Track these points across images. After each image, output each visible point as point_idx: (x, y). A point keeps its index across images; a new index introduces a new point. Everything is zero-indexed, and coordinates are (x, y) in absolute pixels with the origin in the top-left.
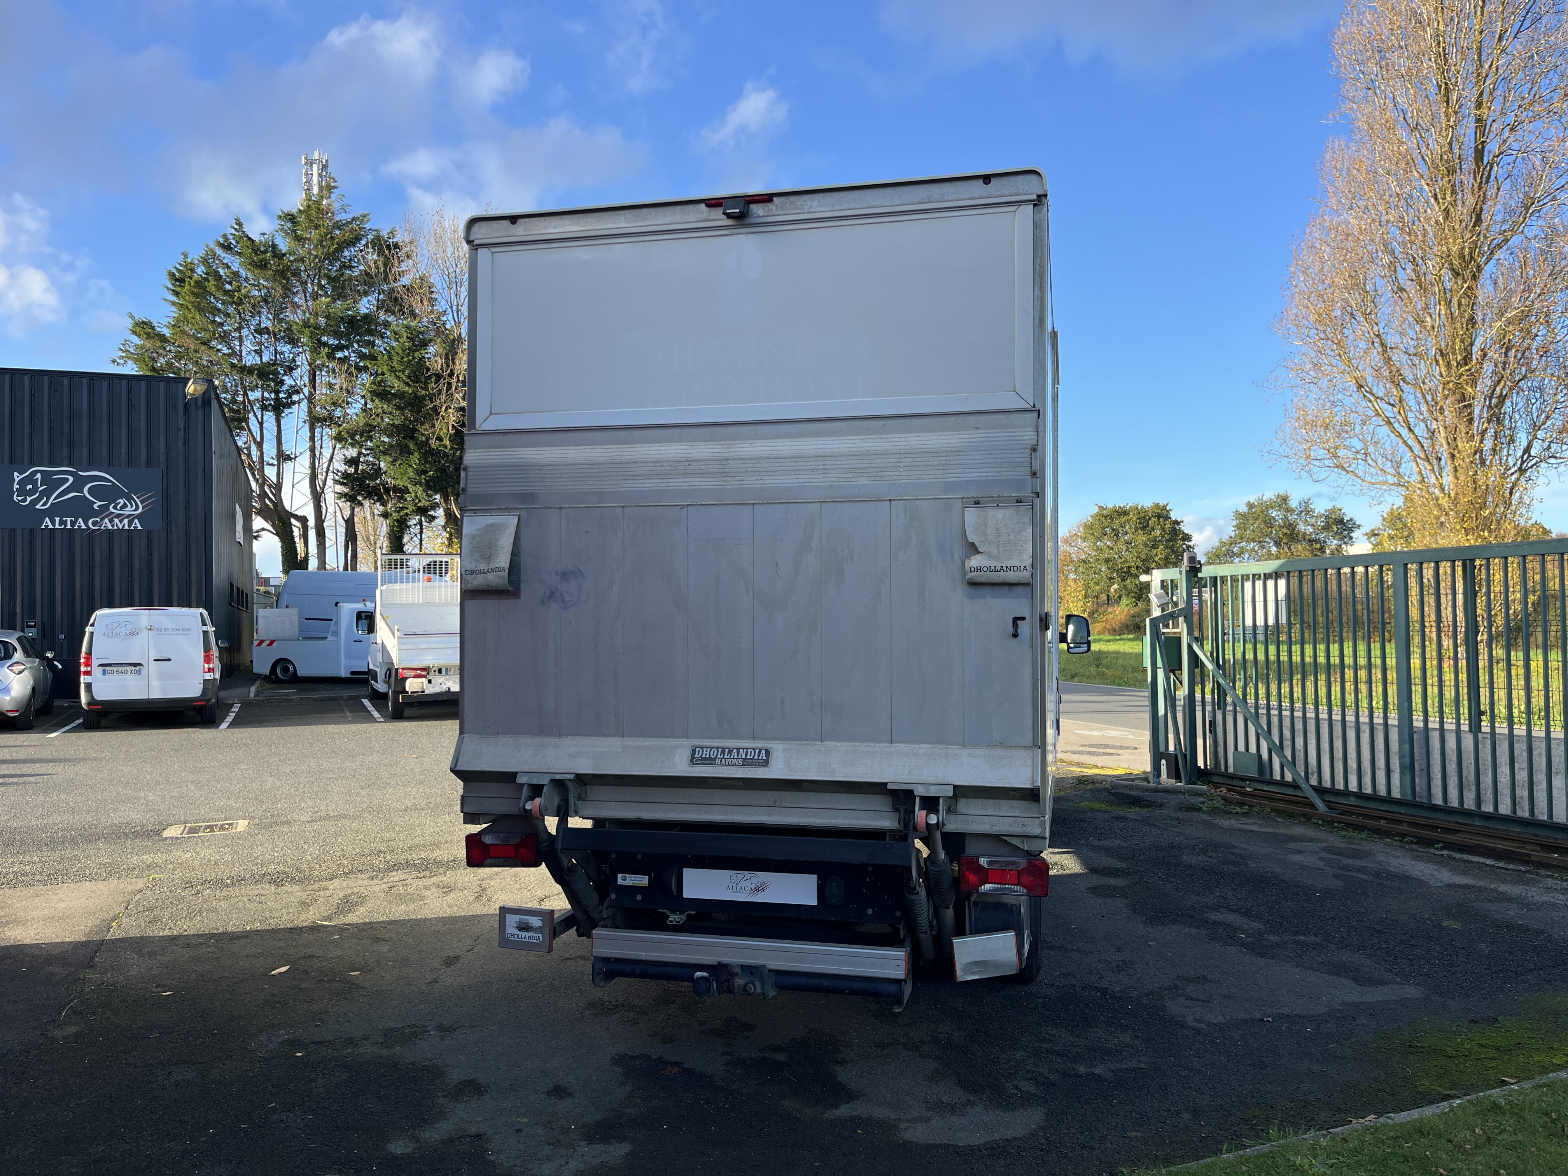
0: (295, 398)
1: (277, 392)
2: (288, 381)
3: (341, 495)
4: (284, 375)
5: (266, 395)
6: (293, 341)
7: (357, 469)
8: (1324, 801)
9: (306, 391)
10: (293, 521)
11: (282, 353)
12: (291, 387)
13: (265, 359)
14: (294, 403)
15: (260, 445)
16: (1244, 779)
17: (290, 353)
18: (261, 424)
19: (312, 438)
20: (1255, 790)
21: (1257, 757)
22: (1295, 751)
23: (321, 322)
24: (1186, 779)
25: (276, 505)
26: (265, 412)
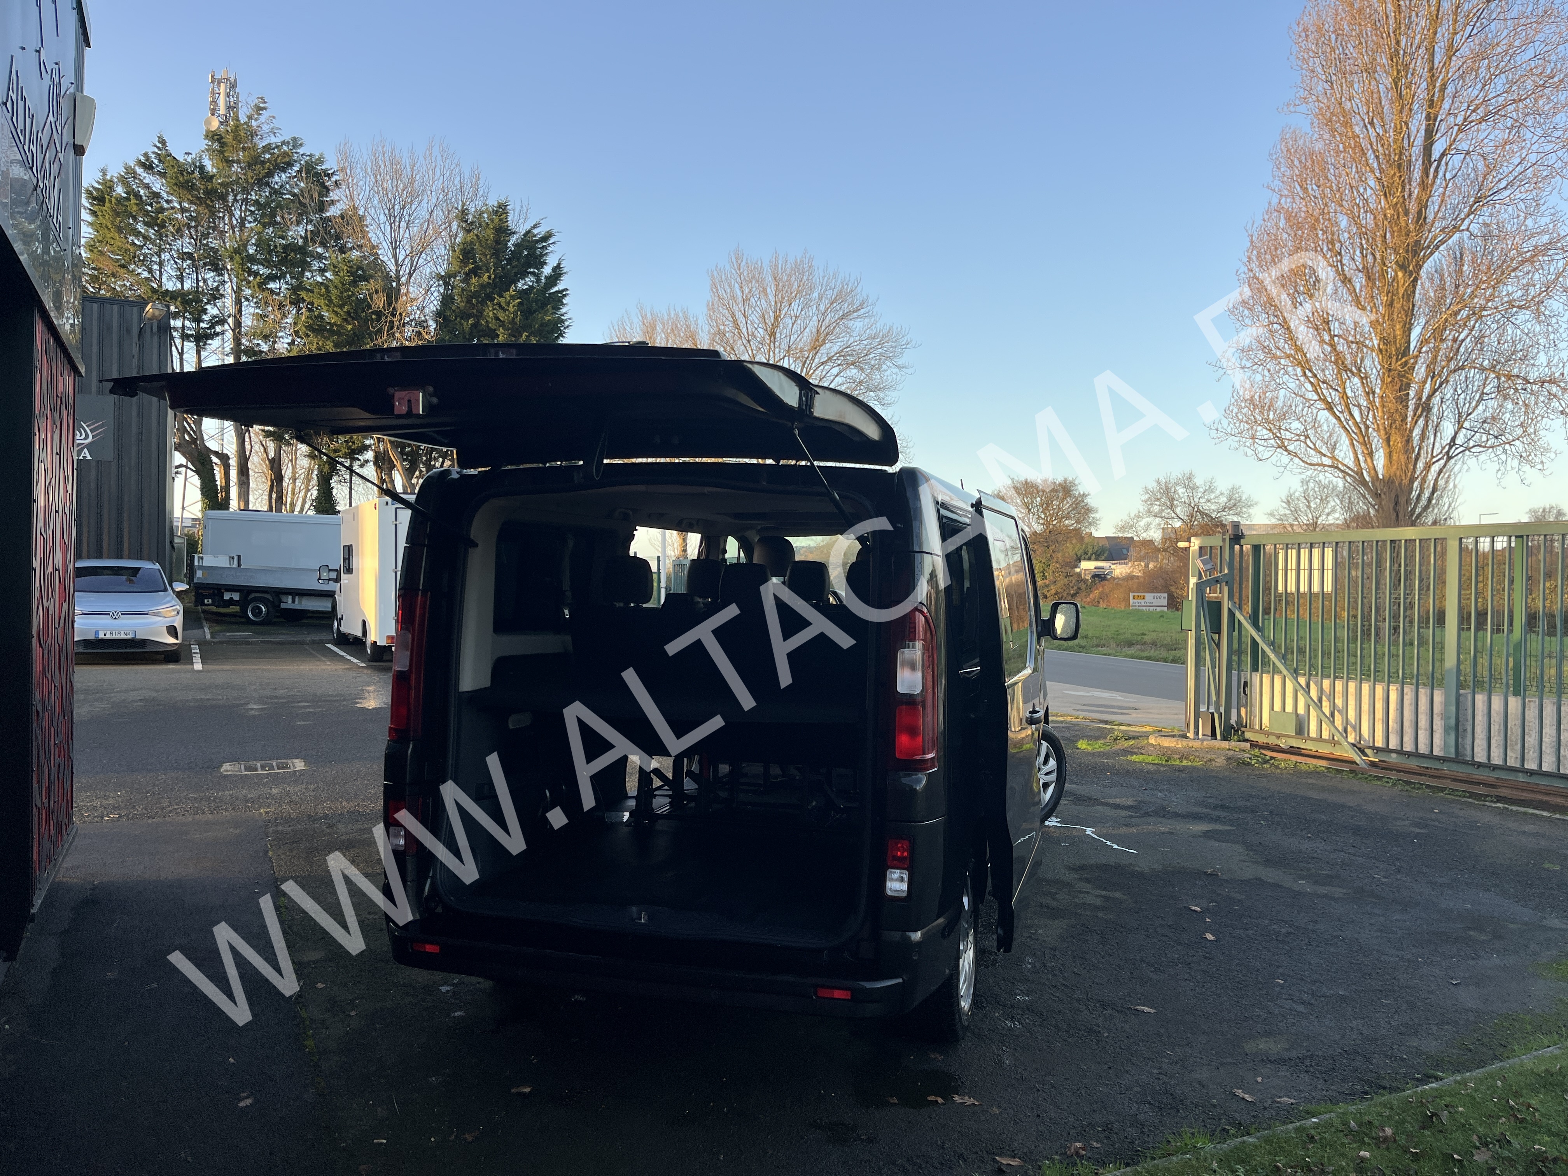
1: (199, 320)
3: (267, 435)
5: (188, 324)
8: (1364, 757)
10: (214, 459)
11: (205, 281)
14: (218, 334)
16: (1279, 737)
17: (214, 281)
18: (181, 354)
20: (1290, 747)
21: (1295, 716)
22: (1333, 711)
23: (251, 249)
24: (1219, 736)
25: (196, 440)
26: (186, 343)
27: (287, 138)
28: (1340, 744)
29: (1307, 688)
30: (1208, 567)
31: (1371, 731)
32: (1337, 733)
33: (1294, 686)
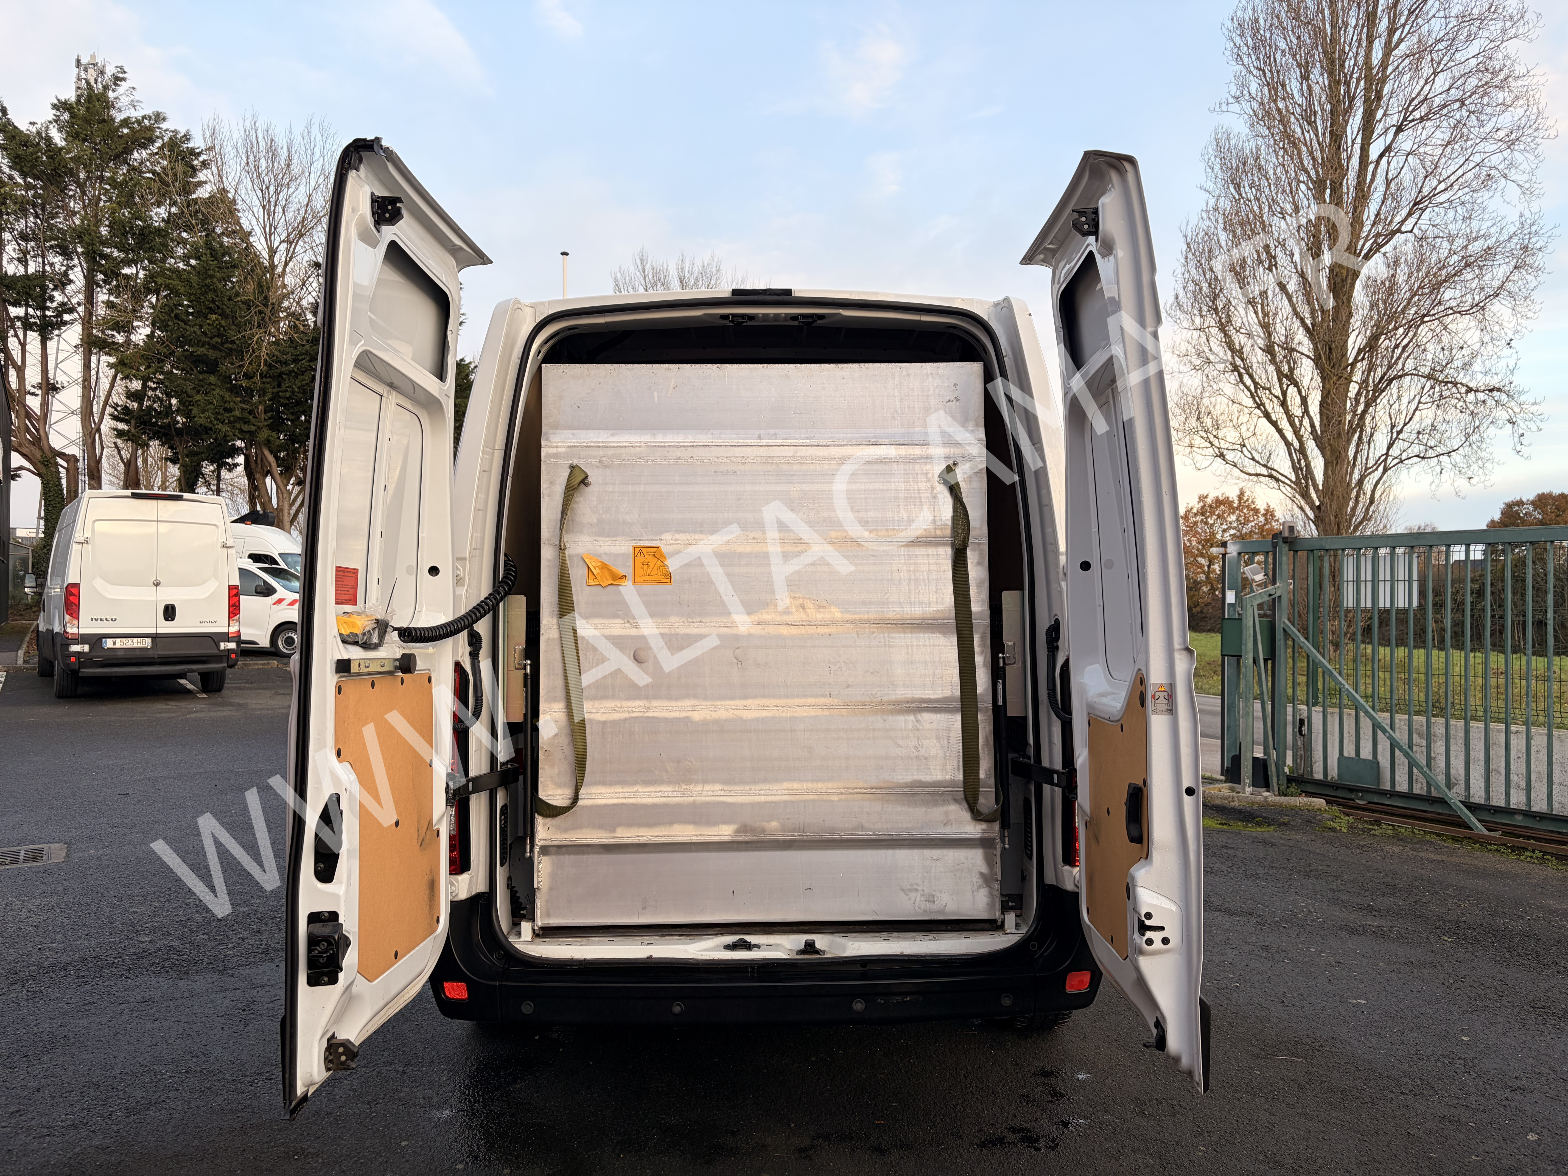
0: (66, 317)
1: (44, 308)
2: (58, 297)
3: (120, 434)
4: (53, 290)
5: (31, 311)
6: (66, 253)
7: (141, 404)
8: (1479, 820)
9: (81, 309)
10: (60, 461)
11: (52, 265)
12: (63, 304)
13: (31, 270)
14: (65, 323)
15: (21, 370)
16: (1352, 790)
17: (62, 265)
18: (23, 345)
19: (87, 366)
20: (1369, 803)
21: (1374, 764)
22: (1429, 759)
23: (104, 231)
24: (1276, 788)
25: (40, 440)
26: (28, 333)
27: (148, 112)
28: (1442, 802)
29: (1391, 728)
30: (1259, 577)
31: (1482, 785)
32: (1438, 787)
33: (1373, 725)
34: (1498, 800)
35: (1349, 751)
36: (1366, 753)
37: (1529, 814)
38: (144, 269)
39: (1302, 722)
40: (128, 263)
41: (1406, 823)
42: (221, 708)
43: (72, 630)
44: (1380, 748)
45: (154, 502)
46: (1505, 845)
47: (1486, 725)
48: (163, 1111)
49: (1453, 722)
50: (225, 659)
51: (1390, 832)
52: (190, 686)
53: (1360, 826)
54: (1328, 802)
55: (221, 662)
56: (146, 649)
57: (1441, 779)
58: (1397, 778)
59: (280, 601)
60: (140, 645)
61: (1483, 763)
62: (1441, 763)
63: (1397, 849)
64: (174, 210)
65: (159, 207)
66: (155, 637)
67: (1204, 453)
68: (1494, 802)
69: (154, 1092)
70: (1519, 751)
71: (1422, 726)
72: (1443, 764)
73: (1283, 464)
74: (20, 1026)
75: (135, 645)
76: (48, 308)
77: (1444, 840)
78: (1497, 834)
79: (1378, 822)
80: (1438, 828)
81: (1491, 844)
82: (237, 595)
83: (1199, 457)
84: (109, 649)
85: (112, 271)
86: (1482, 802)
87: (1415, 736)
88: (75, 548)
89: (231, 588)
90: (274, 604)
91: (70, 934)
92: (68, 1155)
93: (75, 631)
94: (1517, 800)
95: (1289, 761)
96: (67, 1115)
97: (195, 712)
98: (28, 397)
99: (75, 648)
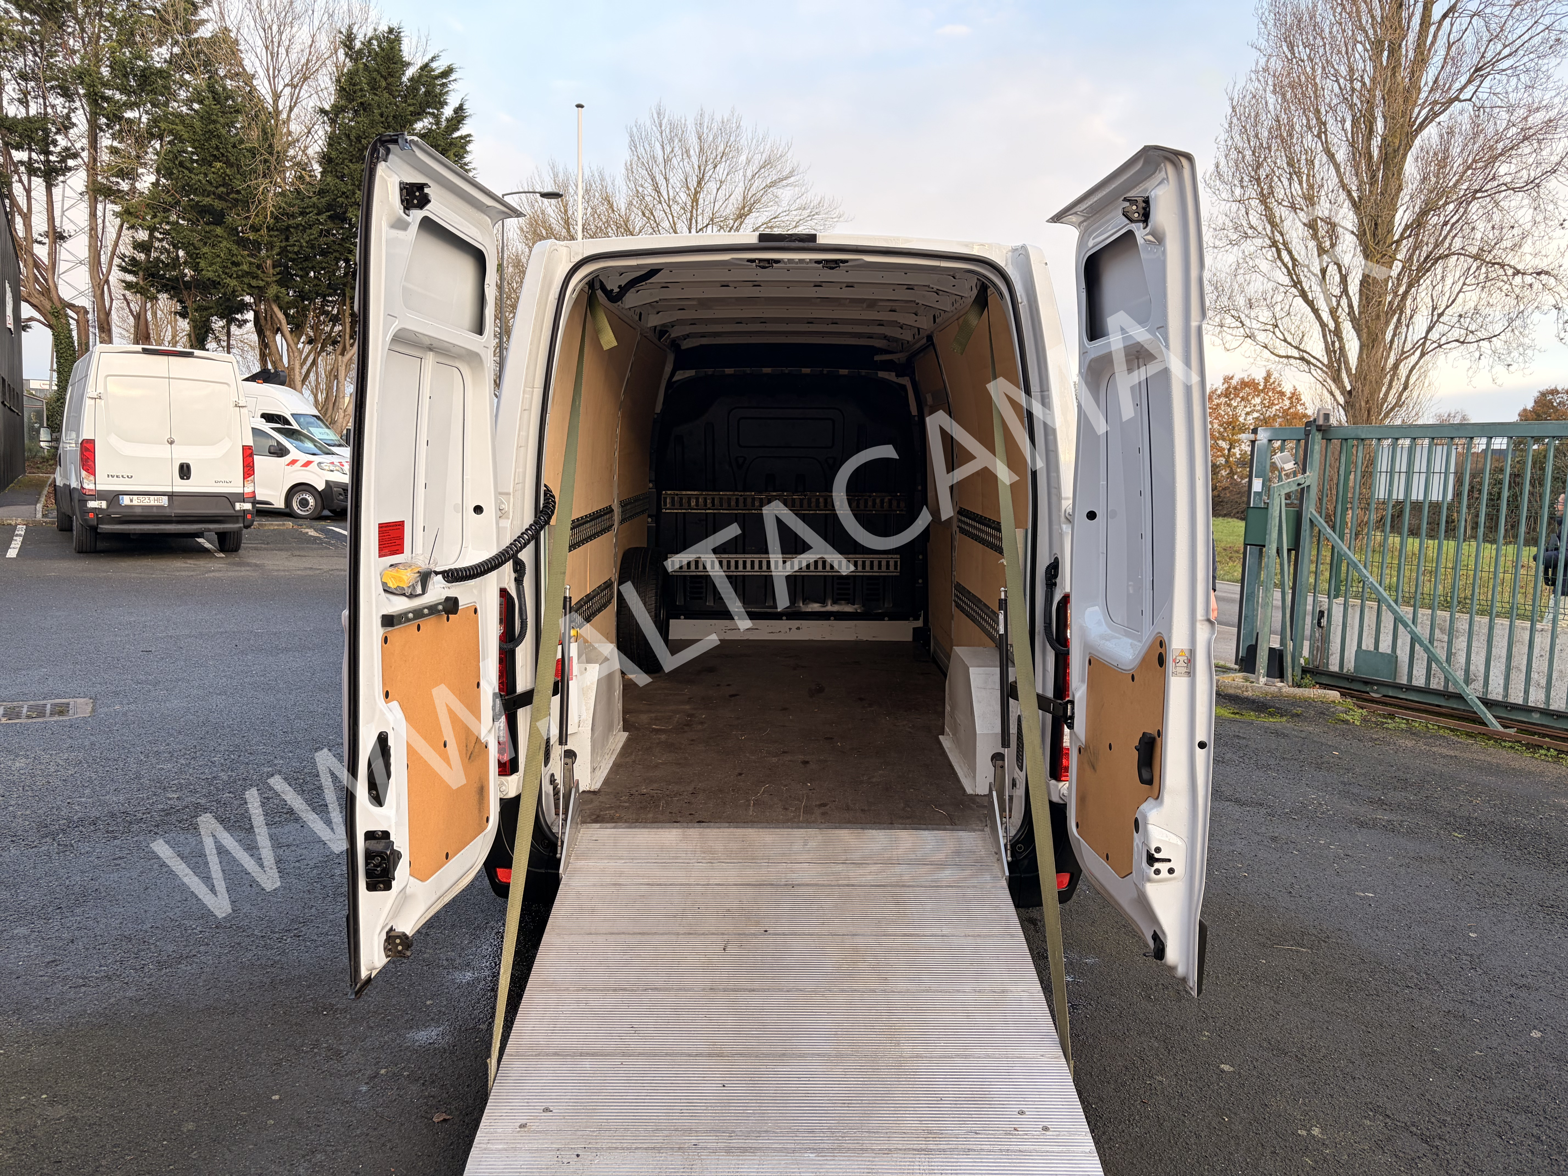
0: (71, 163)
1: (47, 153)
2: (62, 141)
3: (129, 286)
4: (56, 133)
5: (34, 156)
6: (67, 94)
7: (148, 255)
8: (1495, 717)
9: (85, 154)
10: (70, 312)
11: (53, 107)
12: (67, 149)
13: (33, 112)
14: (69, 169)
15: (27, 218)
16: (1366, 682)
17: (64, 107)
18: (28, 191)
19: (93, 215)
20: (1384, 696)
21: (1393, 658)
22: (1450, 655)
23: (105, 71)
24: (1290, 679)
25: (48, 292)
26: (33, 178)
28: (1459, 697)
29: (1413, 623)
30: (1290, 466)
31: (1502, 682)
32: (1456, 683)
33: (1395, 619)
34: (1516, 697)
35: (1368, 644)
36: (1385, 646)
37: (1546, 712)
38: (147, 113)
39: (1321, 613)
40: (131, 106)
41: (1419, 718)
42: (239, 568)
43: (88, 486)
44: (1399, 642)
45: (166, 357)
46: (1520, 742)
47: (1511, 622)
48: (194, 965)
49: (1477, 618)
50: (241, 519)
51: (1403, 726)
52: (207, 545)
53: (1374, 719)
54: (1342, 694)
55: (237, 522)
56: (162, 507)
57: (1460, 675)
58: (1415, 672)
59: (294, 462)
60: (156, 503)
61: (1504, 660)
62: (1461, 659)
63: (1410, 744)
64: (176, 50)
65: (160, 46)
66: (171, 496)
67: (1234, 333)
68: (1512, 700)
69: (185, 946)
70: (1542, 649)
71: (1445, 621)
72: (1462, 660)
73: (1316, 347)
74: (52, 878)
75: (152, 503)
76: (51, 153)
77: (1458, 736)
78: (1512, 731)
79: (1392, 716)
80: (1452, 723)
81: (1505, 741)
82: (251, 455)
83: (1229, 337)
84: (126, 506)
85: (114, 115)
86: (1500, 698)
87: (1437, 631)
88: (88, 403)
89: (246, 449)
90: (288, 465)
91: (98, 789)
92: (104, 1006)
93: (91, 486)
94: (1536, 698)
95: (1306, 653)
96: (101, 966)
97: (213, 571)
98: (36, 245)
99: (92, 504)
